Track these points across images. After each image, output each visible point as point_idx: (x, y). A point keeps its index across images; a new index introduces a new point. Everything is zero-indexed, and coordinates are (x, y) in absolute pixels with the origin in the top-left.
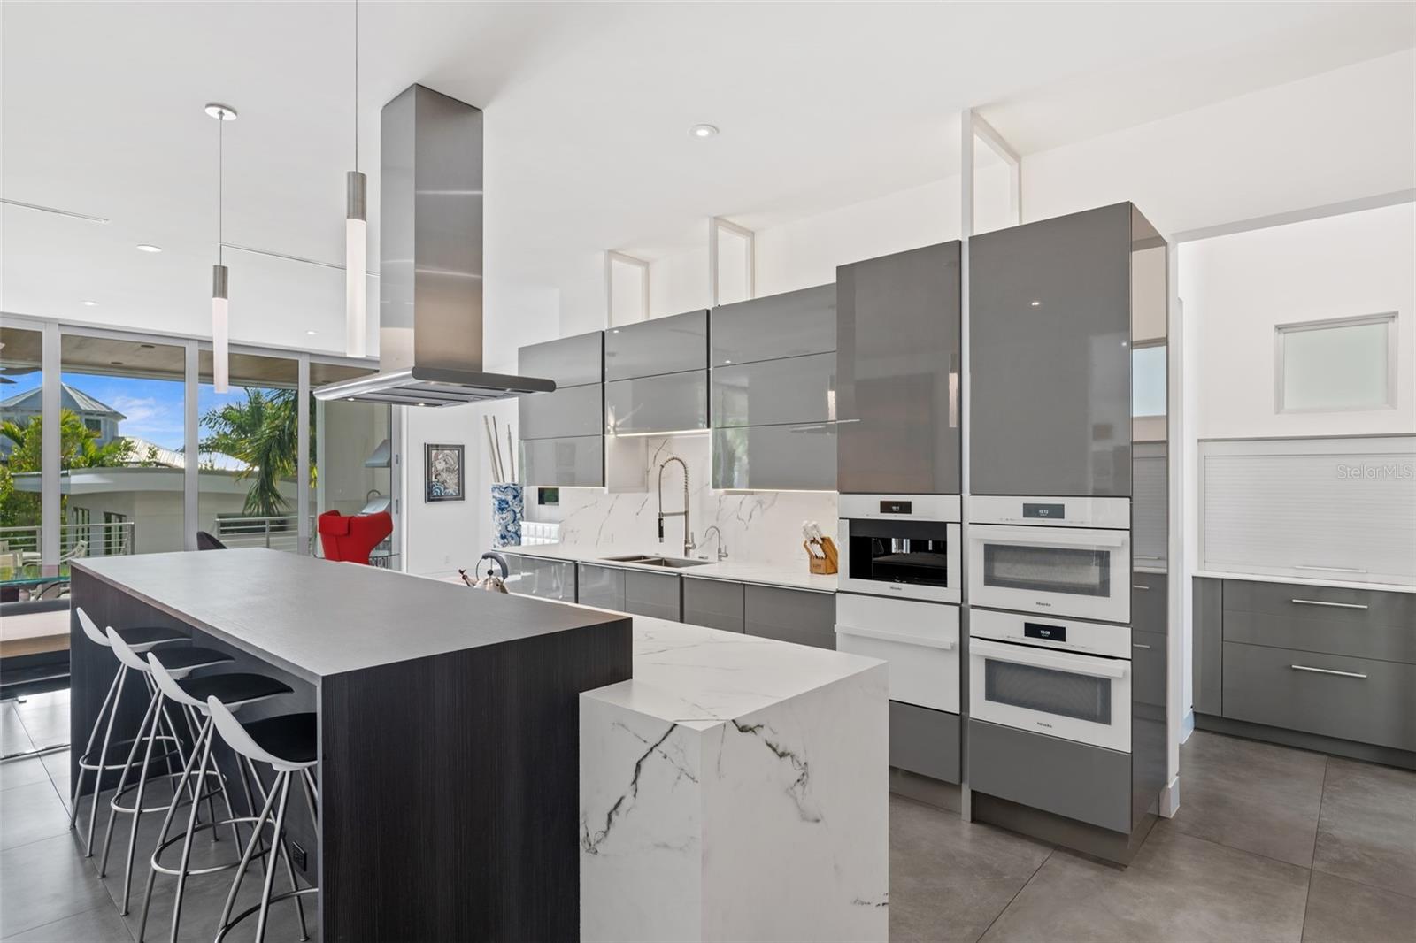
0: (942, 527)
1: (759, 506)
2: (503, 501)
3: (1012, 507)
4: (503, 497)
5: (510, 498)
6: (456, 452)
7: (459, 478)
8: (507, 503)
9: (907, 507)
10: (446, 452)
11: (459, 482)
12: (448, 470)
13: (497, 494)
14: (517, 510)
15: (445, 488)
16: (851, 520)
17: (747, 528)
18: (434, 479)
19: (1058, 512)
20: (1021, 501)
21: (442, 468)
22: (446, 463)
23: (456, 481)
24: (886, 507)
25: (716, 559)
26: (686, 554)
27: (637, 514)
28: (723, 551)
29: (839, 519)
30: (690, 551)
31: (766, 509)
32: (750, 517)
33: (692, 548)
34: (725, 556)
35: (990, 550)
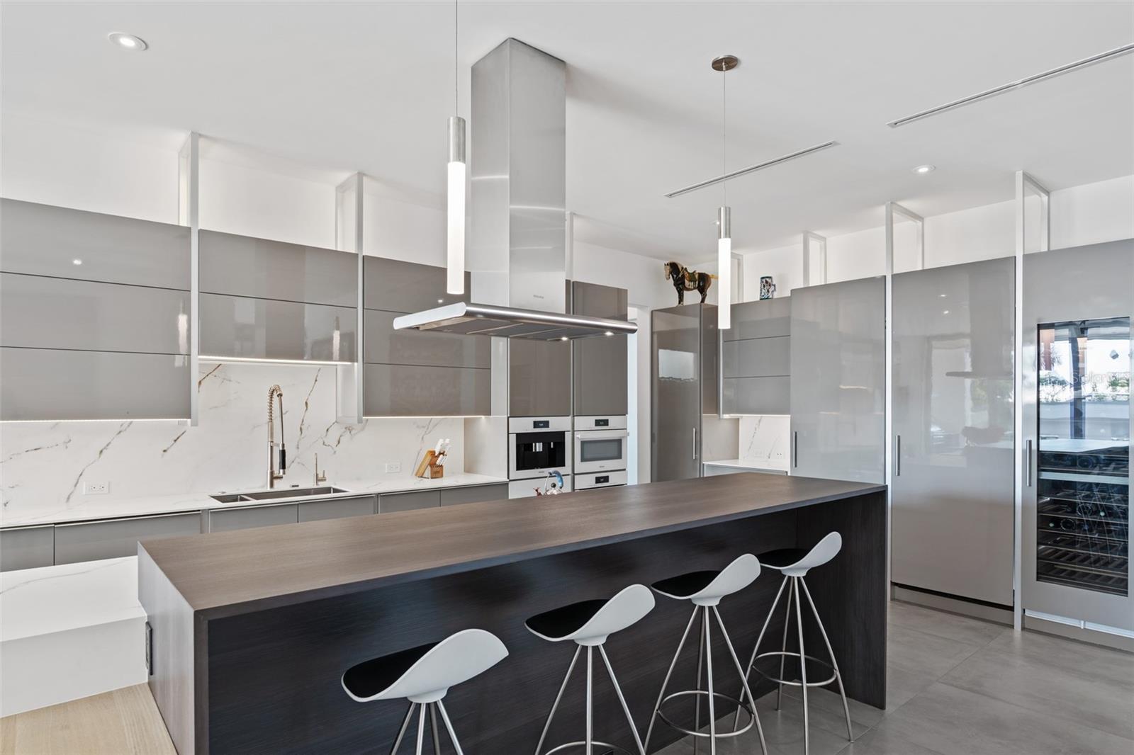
0: (563, 434)
3: (591, 421)
9: (546, 424)
16: (516, 434)
17: (336, 453)
19: (606, 422)
20: (594, 418)
24: (536, 424)
25: (311, 484)
26: (272, 485)
27: (165, 451)
28: (320, 476)
29: (508, 434)
30: (275, 482)
31: (354, 434)
32: (339, 442)
33: (281, 478)
34: (324, 479)
35: (583, 443)
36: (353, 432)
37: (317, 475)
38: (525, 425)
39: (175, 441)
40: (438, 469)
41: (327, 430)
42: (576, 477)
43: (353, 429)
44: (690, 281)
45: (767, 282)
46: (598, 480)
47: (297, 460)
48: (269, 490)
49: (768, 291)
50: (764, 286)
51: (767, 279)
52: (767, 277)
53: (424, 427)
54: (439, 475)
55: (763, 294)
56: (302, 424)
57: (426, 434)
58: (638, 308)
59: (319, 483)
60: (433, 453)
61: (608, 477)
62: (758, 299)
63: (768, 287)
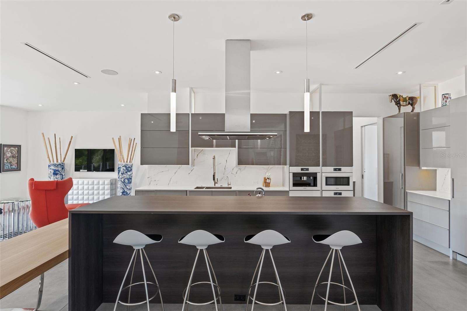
0: (316, 174)
1: (239, 170)
2: (56, 170)
3: (331, 169)
4: (57, 169)
5: (60, 169)
6: (17, 148)
7: (18, 160)
8: (59, 171)
9: (308, 169)
10: (12, 148)
11: (18, 162)
12: (13, 157)
13: (52, 167)
14: (63, 174)
15: (11, 165)
16: (293, 173)
17: (235, 176)
18: (5, 161)
19: (340, 170)
20: (333, 168)
21: (9, 156)
22: (12, 154)
23: (16, 162)
24: (302, 169)
25: (227, 186)
26: (215, 185)
27: (189, 173)
28: (229, 183)
29: (289, 173)
30: (216, 184)
31: (242, 171)
32: (237, 173)
33: (217, 183)
34: (230, 185)
35: (327, 178)
36: (241, 170)
37: (228, 183)
38: (297, 170)
39: (192, 171)
40: (268, 184)
41: (233, 169)
42: (323, 191)
43: (241, 169)
44: (404, 101)
45: (445, 97)
46: (335, 194)
47: (224, 178)
48: (214, 186)
49: (446, 101)
50: (443, 99)
51: (445, 95)
52: (445, 94)
53: (266, 169)
54: (268, 186)
55: (443, 103)
56: (225, 167)
57: (267, 171)
58: (377, 117)
59: (229, 185)
60: (265, 178)
61: (341, 193)
62: (441, 106)
63: (446, 99)
